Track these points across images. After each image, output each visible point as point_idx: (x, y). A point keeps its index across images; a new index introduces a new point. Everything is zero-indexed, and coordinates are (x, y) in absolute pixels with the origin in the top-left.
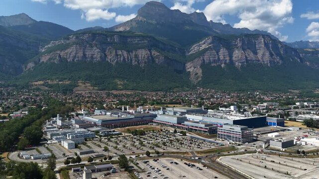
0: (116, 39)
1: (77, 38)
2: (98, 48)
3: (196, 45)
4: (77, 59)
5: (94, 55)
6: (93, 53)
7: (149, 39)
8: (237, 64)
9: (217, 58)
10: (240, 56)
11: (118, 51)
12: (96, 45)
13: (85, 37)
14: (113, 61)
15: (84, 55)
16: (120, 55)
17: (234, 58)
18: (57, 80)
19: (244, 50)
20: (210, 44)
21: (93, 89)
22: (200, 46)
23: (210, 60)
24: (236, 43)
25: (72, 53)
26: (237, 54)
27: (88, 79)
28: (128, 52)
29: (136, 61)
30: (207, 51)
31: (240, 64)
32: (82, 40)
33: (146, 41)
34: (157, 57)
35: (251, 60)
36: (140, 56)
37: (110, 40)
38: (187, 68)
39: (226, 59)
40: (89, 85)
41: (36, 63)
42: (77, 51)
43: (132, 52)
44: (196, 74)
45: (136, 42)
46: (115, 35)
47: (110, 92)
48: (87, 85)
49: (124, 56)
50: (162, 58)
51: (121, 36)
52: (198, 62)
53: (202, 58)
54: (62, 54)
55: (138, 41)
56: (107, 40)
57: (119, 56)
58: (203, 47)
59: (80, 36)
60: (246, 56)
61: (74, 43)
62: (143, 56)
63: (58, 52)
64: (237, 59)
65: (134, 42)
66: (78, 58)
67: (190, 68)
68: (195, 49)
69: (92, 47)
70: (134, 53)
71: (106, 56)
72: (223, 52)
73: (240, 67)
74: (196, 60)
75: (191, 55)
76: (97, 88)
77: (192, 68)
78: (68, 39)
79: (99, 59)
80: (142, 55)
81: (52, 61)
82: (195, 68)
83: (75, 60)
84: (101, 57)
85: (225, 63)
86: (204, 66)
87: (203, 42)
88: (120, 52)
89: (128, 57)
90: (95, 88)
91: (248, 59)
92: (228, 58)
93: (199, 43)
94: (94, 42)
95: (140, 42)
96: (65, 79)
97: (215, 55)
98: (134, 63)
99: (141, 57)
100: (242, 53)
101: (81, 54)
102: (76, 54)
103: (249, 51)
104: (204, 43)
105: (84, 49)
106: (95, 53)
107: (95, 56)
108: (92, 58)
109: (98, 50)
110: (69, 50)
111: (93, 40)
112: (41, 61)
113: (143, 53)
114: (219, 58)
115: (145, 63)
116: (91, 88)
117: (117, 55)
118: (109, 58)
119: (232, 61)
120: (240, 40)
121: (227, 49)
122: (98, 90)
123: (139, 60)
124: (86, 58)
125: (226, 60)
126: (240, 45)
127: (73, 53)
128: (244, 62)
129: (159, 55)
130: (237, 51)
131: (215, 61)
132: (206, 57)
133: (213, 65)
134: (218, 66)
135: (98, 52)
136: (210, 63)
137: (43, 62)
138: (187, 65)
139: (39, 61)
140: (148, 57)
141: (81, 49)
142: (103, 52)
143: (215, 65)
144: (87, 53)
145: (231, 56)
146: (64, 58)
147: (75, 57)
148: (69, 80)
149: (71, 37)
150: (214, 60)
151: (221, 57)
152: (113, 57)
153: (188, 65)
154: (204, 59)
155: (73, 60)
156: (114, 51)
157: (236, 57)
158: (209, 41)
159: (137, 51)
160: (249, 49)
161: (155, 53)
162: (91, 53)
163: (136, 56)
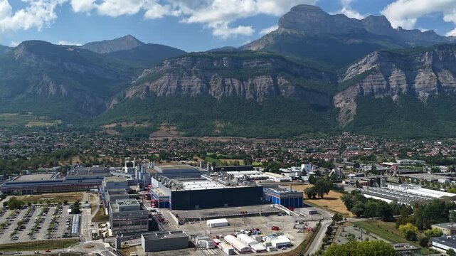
0: (226, 62)
1: (172, 63)
2: (198, 77)
3: (353, 66)
4: (169, 92)
5: (192, 86)
6: (191, 84)
7: (273, 61)
8: (421, 94)
9: (384, 86)
10: (427, 82)
11: (226, 79)
12: (196, 73)
13: (182, 62)
14: (218, 95)
15: (179, 86)
16: (229, 86)
17: (416, 86)
18: (134, 122)
19: (435, 70)
20: (374, 64)
21: (178, 135)
22: (358, 68)
23: (372, 89)
24: (422, 60)
25: (163, 84)
26: (423, 78)
27: (175, 120)
28: (241, 80)
29: (251, 93)
30: (369, 74)
31: (427, 95)
32: (179, 65)
33: (268, 64)
34: (285, 86)
35: (449, 88)
36: (258, 86)
37: (218, 64)
38: (336, 102)
39: (401, 86)
40: (175, 128)
41: (119, 99)
42: (169, 81)
43: (247, 81)
44: (349, 111)
45: (255, 65)
46: (225, 56)
47: (199, 139)
48: (172, 128)
49: (233, 87)
50: (291, 88)
51: (232, 57)
52: (353, 92)
53: (358, 86)
54: (151, 86)
55: (257, 64)
56: (213, 64)
57: (227, 87)
58: (364, 68)
59: (177, 61)
60: (438, 81)
61: (168, 71)
62: (262, 86)
63: (147, 84)
64: (421, 86)
65: (252, 66)
66: (171, 91)
67: (340, 101)
68: (351, 72)
69: (190, 75)
70: (250, 82)
71: (209, 87)
72: (396, 77)
73: (426, 99)
74: (350, 89)
75: (345, 81)
76: (183, 133)
77: (343, 102)
78: (161, 65)
79: (198, 92)
80: (261, 84)
81: (138, 96)
82: (347, 102)
83: (167, 95)
84: (201, 89)
85: (399, 94)
86: (360, 99)
87: (364, 60)
88: (228, 82)
89: (240, 88)
90: (181, 133)
91: (443, 85)
92: (404, 86)
93: (357, 62)
94: (194, 69)
95: (260, 65)
96: (146, 120)
97: (382, 81)
98: (249, 96)
99: (260, 88)
100: (432, 76)
101: (174, 86)
102: (168, 85)
103: (446, 71)
104: (365, 63)
105: (179, 79)
106: (194, 84)
107: (194, 87)
108: (189, 90)
109: (198, 79)
110: (160, 81)
111: (193, 65)
112: (127, 96)
113: (263, 82)
114: (388, 86)
115: (265, 95)
116: (175, 133)
117: (224, 85)
118: (214, 90)
119: (414, 89)
120: (429, 56)
121: (404, 70)
122: (184, 136)
123: (256, 92)
124: (181, 91)
125: (401, 89)
126: (429, 62)
127: (165, 85)
128: (434, 91)
129: (286, 84)
130: (422, 74)
131: (380, 91)
132: (366, 85)
133: (377, 97)
134: (385, 98)
135: (198, 82)
136: (372, 93)
137: (128, 98)
138: (335, 97)
139: (125, 96)
140: (270, 87)
141: (175, 78)
142: (204, 82)
143: (382, 96)
144: (183, 85)
145: (410, 81)
146: (153, 92)
147: (166, 90)
148: (150, 122)
149: (165, 62)
150: (380, 89)
151: (393, 85)
152: (218, 89)
153: (338, 98)
154: (361, 89)
155: (164, 94)
156: (221, 79)
157: (420, 83)
158: (373, 59)
159: (254, 78)
160: (447, 69)
161: (282, 81)
162: (187, 84)
163: (253, 86)
